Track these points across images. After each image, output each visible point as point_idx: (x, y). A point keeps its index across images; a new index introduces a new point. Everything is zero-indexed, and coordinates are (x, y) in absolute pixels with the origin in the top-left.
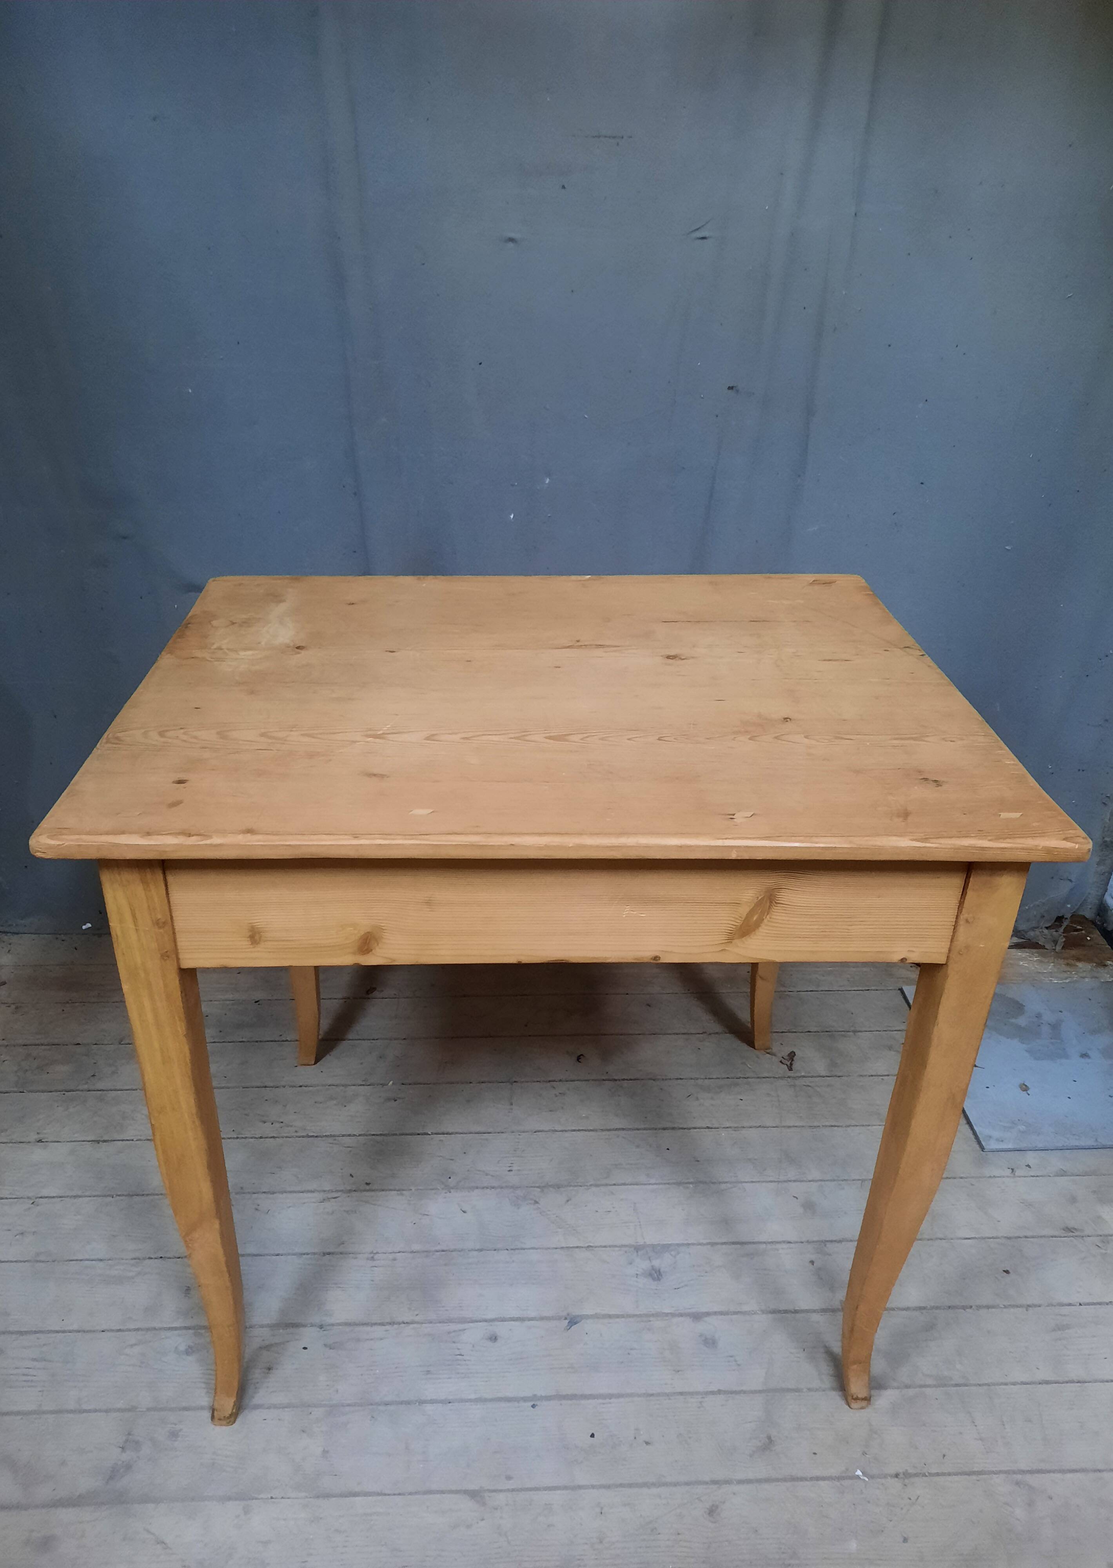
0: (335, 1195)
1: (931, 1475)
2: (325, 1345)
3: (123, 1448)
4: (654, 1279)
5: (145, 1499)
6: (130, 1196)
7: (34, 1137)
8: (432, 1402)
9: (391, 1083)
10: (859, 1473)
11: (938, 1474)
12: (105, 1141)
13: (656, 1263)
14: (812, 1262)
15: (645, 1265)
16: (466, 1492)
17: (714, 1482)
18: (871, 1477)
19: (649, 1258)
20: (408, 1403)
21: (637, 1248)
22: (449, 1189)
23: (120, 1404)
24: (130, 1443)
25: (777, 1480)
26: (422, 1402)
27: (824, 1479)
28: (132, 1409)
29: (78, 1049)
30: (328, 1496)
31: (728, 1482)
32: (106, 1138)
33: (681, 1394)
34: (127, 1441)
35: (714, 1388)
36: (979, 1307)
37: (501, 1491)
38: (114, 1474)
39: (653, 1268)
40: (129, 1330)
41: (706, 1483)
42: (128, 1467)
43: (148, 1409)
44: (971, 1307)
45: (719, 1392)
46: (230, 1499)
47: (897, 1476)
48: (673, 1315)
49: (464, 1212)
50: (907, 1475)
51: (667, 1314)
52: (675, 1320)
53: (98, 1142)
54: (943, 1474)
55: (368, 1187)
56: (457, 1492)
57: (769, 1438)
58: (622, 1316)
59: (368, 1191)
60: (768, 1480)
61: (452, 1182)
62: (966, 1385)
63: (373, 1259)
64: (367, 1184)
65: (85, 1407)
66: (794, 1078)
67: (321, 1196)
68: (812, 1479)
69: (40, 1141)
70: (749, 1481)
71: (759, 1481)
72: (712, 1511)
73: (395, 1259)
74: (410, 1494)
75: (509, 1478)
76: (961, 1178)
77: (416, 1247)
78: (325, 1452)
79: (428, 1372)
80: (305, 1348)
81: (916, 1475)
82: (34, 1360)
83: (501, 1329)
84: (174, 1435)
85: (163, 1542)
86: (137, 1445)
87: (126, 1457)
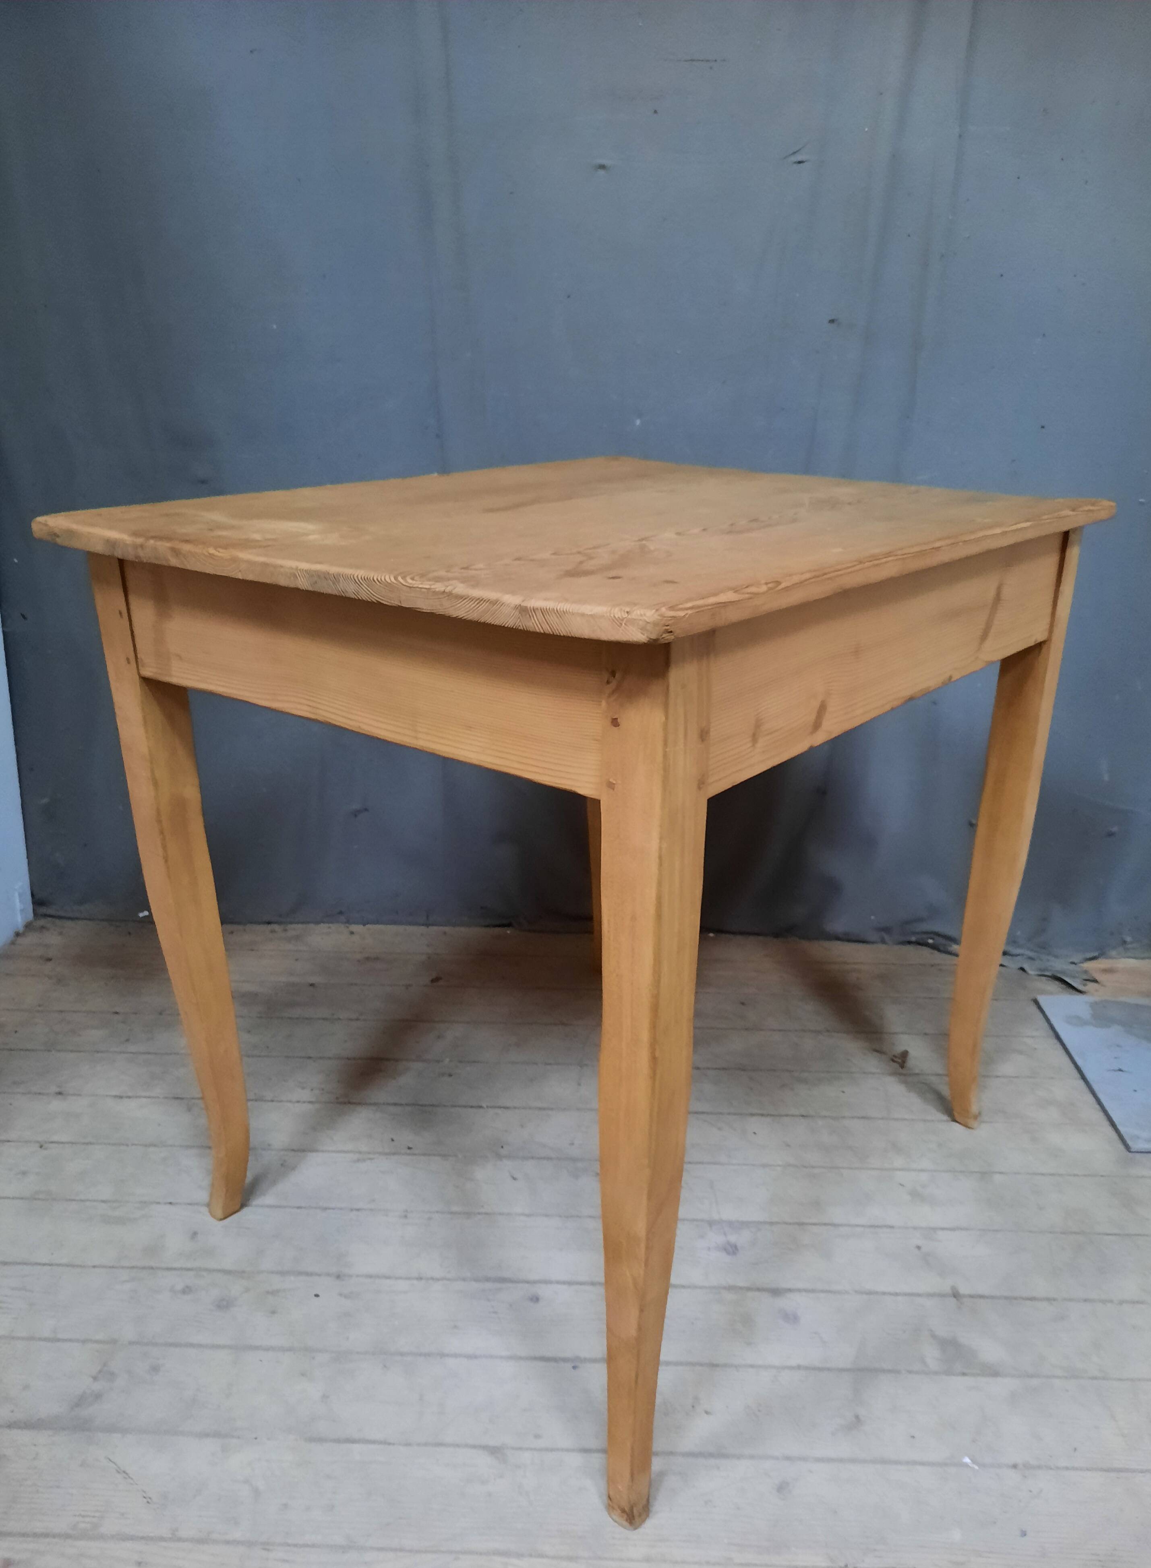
0: (371, 1156)
1: (1058, 1468)
2: (341, 1295)
3: (95, 1378)
4: (728, 1253)
5: (111, 1429)
6: (146, 1146)
7: (54, 1089)
8: (456, 1356)
9: (448, 1060)
10: (967, 1460)
11: (1067, 1468)
12: (129, 1097)
13: (733, 1238)
14: (919, 1248)
15: (720, 1239)
16: (485, 1448)
17: (788, 1458)
18: (982, 1466)
19: (725, 1234)
20: (428, 1355)
21: (711, 1223)
22: (500, 1157)
23: (100, 1336)
24: (105, 1374)
25: (864, 1461)
26: (443, 1355)
27: (922, 1464)
28: (114, 1342)
29: (116, 1017)
30: (321, 1440)
31: (804, 1459)
32: (130, 1094)
33: (752, 1366)
34: (100, 1372)
35: (793, 1362)
36: (1121, 1302)
37: (527, 1449)
38: (81, 1401)
39: (728, 1243)
40: (123, 1267)
41: (777, 1458)
42: (98, 1396)
43: (131, 1343)
44: (1111, 1301)
45: (799, 1367)
46: (207, 1435)
47: (1015, 1466)
48: (749, 1289)
49: (514, 1179)
50: (1027, 1466)
51: (741, 1288)
52: (750, 1294)
53: (121, 1097)
54: (1074, 1469)
55: (408, 1151)
56: (474, 1447)
57: (857, 1417)
58: (689, 1287)
59: (409, 1154)
60: (853, 1461)
61: (503, 1152)
62: (1104, 1378)
63: (406, 1217)
64: (409, 1148)
65: (60, 1336)
66: (905, 1075)
67: (356, 1156)
68: (908, 1463)
69: (60, 1093)
70: (830, 1460)
71: (841, 1460)
72: (782, 1488)
73: (430, 1219)
74: (419, 1445)
75: (537, 1436)
76: (1102, 1176)
77: (455, 1208)
78: (325, 1397)
79: (455, 1327)
80: (317, 1296)
81: (1039, 1467)
82: (13, 1289)
83: (544, 1291)
84: (155, 1369)
85: (124, 1472)
86: (112, 1376)
87: (97, 1386)
